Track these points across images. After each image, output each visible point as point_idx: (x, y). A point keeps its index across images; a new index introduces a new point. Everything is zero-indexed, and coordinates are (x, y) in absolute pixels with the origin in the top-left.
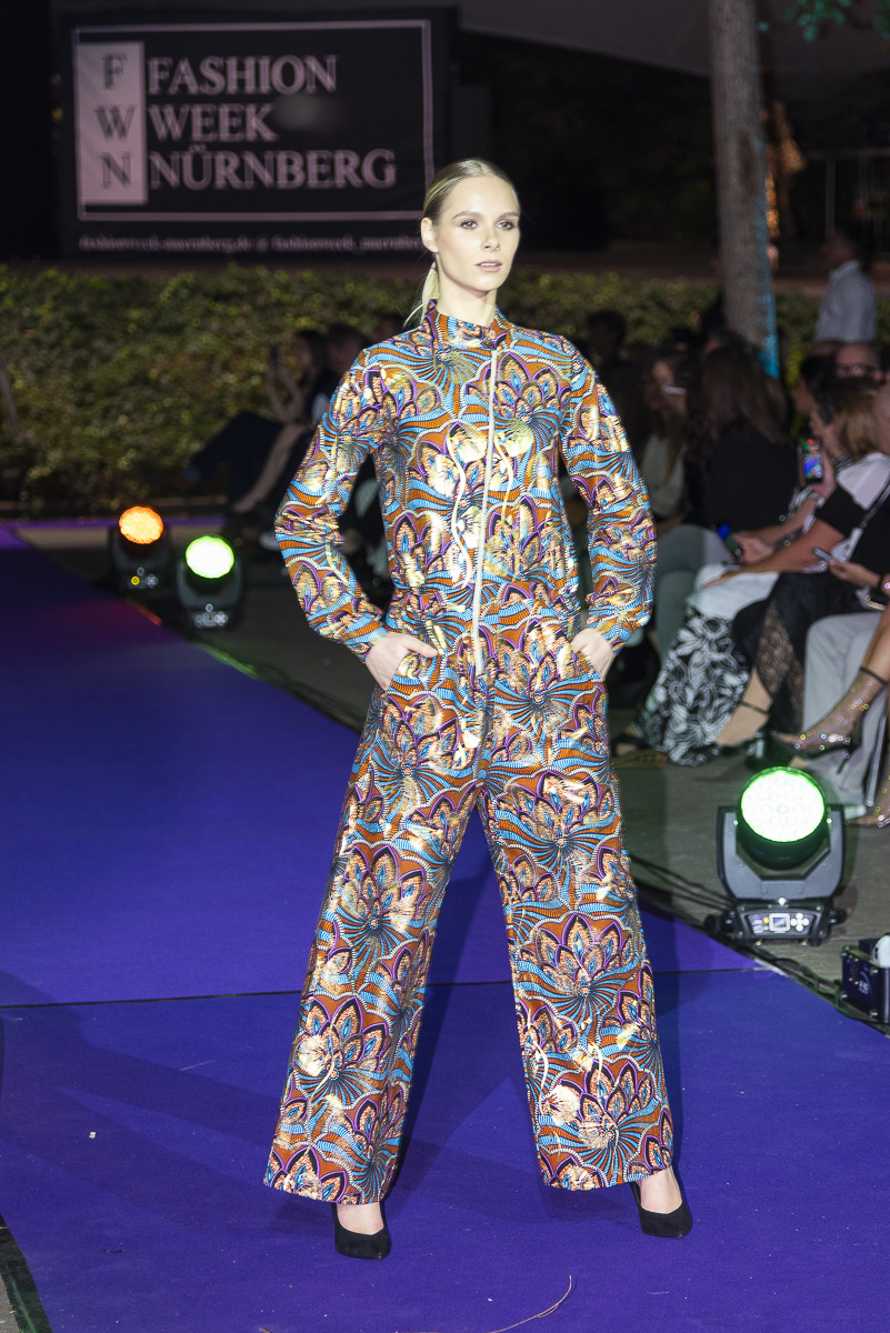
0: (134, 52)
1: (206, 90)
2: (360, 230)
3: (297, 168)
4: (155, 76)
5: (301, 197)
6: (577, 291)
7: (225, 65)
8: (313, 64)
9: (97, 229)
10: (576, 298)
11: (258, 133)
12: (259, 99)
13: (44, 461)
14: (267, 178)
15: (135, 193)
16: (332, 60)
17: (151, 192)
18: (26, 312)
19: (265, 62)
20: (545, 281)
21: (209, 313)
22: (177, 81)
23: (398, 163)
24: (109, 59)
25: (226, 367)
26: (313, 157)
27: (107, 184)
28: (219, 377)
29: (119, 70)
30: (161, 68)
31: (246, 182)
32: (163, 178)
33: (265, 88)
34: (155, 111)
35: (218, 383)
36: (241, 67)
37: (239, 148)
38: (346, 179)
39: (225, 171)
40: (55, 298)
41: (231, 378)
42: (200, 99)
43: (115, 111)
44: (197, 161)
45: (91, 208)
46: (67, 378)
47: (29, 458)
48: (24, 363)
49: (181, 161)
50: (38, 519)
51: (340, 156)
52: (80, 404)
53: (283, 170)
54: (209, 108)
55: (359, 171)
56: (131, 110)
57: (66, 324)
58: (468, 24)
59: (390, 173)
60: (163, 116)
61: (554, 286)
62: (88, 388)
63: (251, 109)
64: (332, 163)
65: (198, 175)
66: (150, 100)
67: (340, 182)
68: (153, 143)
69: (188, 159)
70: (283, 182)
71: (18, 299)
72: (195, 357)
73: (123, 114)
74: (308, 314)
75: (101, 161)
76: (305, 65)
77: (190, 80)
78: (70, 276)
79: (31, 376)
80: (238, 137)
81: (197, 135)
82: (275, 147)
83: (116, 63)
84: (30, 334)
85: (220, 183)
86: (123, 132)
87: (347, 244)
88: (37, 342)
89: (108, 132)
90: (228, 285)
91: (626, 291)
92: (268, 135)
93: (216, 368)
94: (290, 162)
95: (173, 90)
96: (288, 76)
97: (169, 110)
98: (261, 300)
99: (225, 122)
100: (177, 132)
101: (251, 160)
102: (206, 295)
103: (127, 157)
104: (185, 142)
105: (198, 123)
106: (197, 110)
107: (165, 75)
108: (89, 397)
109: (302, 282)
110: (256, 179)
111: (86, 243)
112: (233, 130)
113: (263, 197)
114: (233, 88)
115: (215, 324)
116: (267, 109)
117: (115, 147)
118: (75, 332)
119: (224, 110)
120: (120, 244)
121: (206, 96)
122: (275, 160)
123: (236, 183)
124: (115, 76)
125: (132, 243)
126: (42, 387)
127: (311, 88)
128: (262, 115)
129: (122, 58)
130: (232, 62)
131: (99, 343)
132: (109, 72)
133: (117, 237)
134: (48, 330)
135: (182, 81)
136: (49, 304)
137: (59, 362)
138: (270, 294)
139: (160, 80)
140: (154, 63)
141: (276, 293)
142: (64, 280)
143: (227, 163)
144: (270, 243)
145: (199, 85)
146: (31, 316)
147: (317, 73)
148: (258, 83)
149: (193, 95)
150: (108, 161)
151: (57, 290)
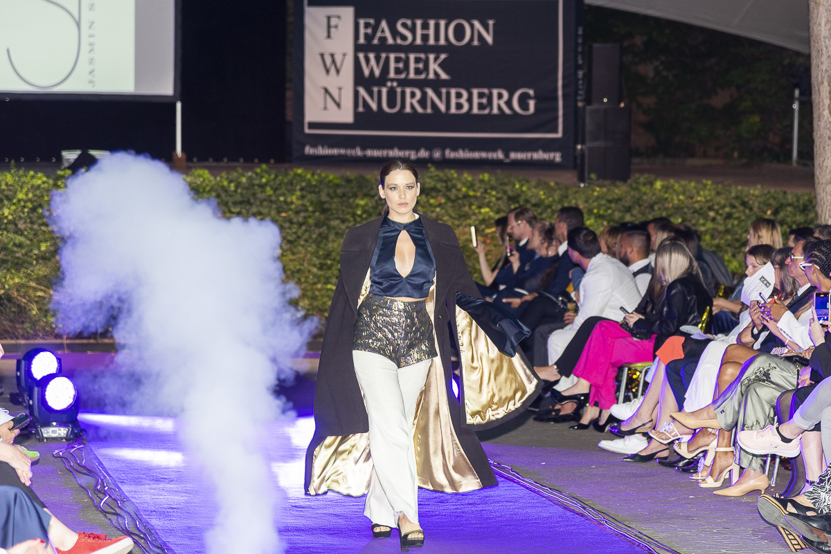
0: (347, 13)
1: (399, 41)
2: (508, 146)
3: (463, 100)
4: (362, 31)
5: (467, 121)
6: (684, 194)
7: (414, 25)
8: (477, 24)
9: (317, 141)
10: (681, 197)
11: (436, 73)
12: (437, 50)
14: (442, 107)
15: (347, 116)
16: (491, 23)
17: (356, 114)
18: (282, 199)
19: (442, 23)
20: (658, 184)
22: (379, 34)
23: (536, 97)
24: (329, 18)
26: (475, 92)
27: (325, 108)
29: (336, 27)
30: (367, 25)
31: (427, 110)
32: (366, 104)
33: (442, 42)
36: (425, 26)
37: (421, 84)
38: (500, 108)
39: (412, 101)
40: (302, 189)
42: (395, 48)
43: (332, 55)
44: (391, 93)
45: (313, 125)
46: (312, 248)
49: (380, 93)
51: (495, 92)
53: (453, 101)
54: (403, 55)
55: (509, 103)
56: (344, 55)
57: (311, 209)
59: (532, 103)
60: (367, 60)
61: (666, 189)
63: (432, 57)
64: (490, 98)
65: (391, 104)
66: (358, 48)
67: (495, 111)
68: (360, 79)
69: (384, 90)
70: (453, 110)
71: (275, 190)
73: (338, 59)
74: (488, 205)
75: (323, 91)
76: (472, 26)
77: (388, 34)
78: (313, 175)
80: (423, 76)
81: (392, 75)
82: (448, 84)
83: (334, 22)
84: (284, 215)
85: (408, 109)
86: (338, 71)
87: (500, 155)
88: (289, 220)
89: (328, 71)
90: (429, 183)
91: (718, 194)
92: (444, 76)
94: (459, 95)
95: (376, 42)
96: (459, 32)
97: (372, 56)
98: (453, 193)
99: (412, 65)
100: (377, 72)
101: (430, 92)
103: (340, 89)
104: (383, 79)
105: (392, 65)
106: (392, 56)
107: (369, 31)
108: (329, 262)
109: (482, 181)
110: (434, 105)
111: (308, 150)
112: (418, 71)
113: (439, 120)
114: (419, 41)
116: (443, 56)
117: (332, 82)
118: (317, 214)
119: (412, 57)
120: (335, 151)
121: (400, 45)
122: (448, 94)
123: (420, 110)
124: (333, 30)
125: (342, 151)
126: (293, 254)
127: (476, 43)
128: (439, 61)
129: (339, 17)
130: (419, 23)
131: (335, 223)
132: (329, 27)
133: (331, 146)
134: (297, 212)
135: (383, 35)
136: (298, 193)
137: (306, 236)
138: (459, 190)
139: (366, 35)
140: (362, 22)
141: (464, 189)
142: (309, 176)
143: (413, 95)
144: (443, 154)
145: (394, 39)
146: (285, 202)
147: (480, 32)
148: (437, 38)
149: (391, 45)
150: (326, 91)
151: (304, 184)
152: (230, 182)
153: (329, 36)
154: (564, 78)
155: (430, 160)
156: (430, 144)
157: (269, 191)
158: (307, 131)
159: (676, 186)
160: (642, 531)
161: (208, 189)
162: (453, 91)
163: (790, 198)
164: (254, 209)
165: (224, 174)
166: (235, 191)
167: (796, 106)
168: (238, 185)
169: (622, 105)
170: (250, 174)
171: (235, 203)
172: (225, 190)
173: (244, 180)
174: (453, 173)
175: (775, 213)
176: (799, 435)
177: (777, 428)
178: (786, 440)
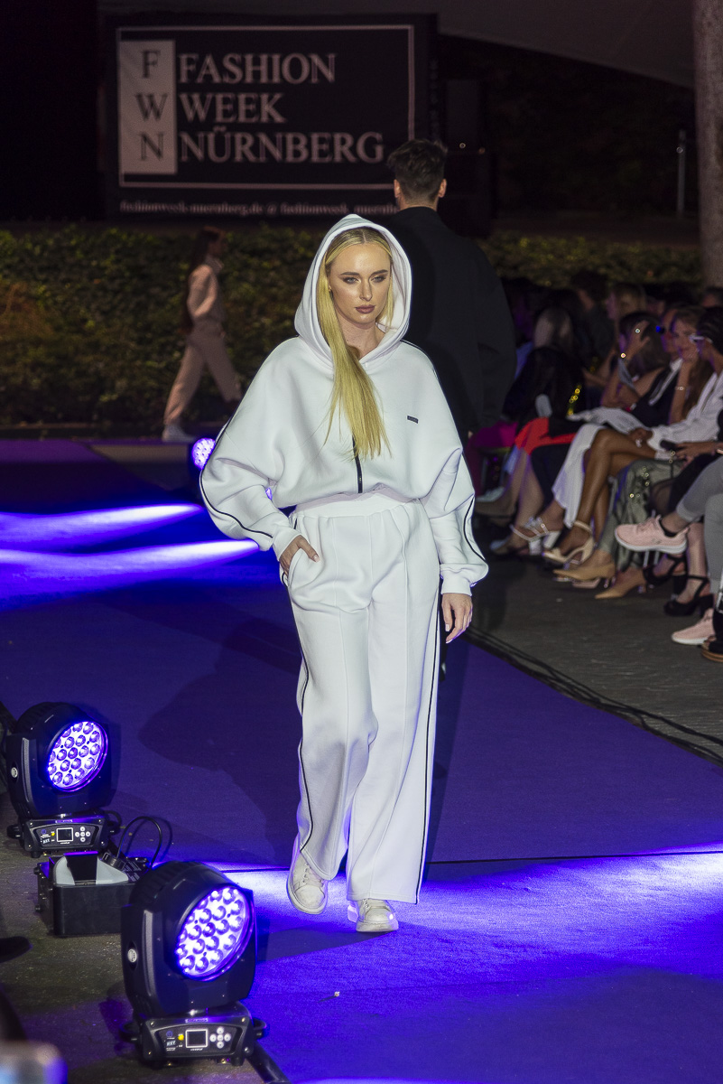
0: (167, 48)
1: (227, 80)
2: (353, 198)
3: (301, 147)
4: (184, 68)
5: (306, 171)
6: (553, 252)
7: (244, 60)
8: (316, 59)
9: (134, 195)
10: (551, 257)
11: (270, 116)
12: (270, 88)
13: (112, 389)
14: (277, 154)
15: (168, 165)
16: (331, 57)
17: (180, 164)
18: (94, 263)
19: (276, 58)
20: (524, 242)
21: (246, 266)
22: (204, 72)
23: (384, 142)
24: (146, 53)
25: (262, 312)
26: (315, 137)
27: (144, 158)
28: (256, 321)
29: (154, 63)
30: (190, 61)
31: (261, 158)
32: (190, 152)
33: (276, 79)
34: (184, 97)
35: (257, 325)
36: (257, 62)
37: (254, 129)
38: (343, 155)
39: (242, 148)
40: (117, 252)
41: (267, 321)
42: (222, 88)
43: (151, 97)
44: (220, 140)
45: (129, 177)
46: (129, 320)
47: (100, 385)
48: (93, 306)
49: (206, 139)
50: (108, 437)
51: (338, 137)
52: (140, 341)
53: (290, 147)
54: (230, 96)
55: (353, 149)
56: (165, 96)
57: (127, 274)
58: (445, 29)
59: (379, 150)
60: (191, 102)
61: (532, 247)
62: (147, 328)
63: (265, 97)
64: (332, 143)
65: (220, 152)
66: (180, 88)
67: (338, 158)
68: (182, 124)
69: (211, 137)
70: (290, 158)
71: (86, 253)
72: (236, 302)
73: (158, 100)
75: (140, 138)
76: (310, 61)
77: (213, 71)
78: (129, 235)
79: (99, 318)
80: (254, 120)
81: (219, 118)
82: (284, 128)
83: (151, 58)
84: (96, 281)
85: (238, 158)
86: (158, 115)
87: (344, 210)
88: (103, 288)
89: (146, 115)
90: (262, 243)
91: (592, 252)
92: (278, 119)
93: (254, 312)
94: (296, 141)
95: (200, 80)
96: (296, 68)
97: (196, 97)
98: (289, 255)
99: (242, 107)
100: (202, 115)
101: (264, 139)
102: (243, 251)
103: (161, 135)
104: (209, 123)
105: (220, 107)
106: (220, 97)
107: (192, 68)
108: (149, 335)
110: (268, 154)
111: (125, 206)
112: (249, 114)
113: (275, 170)
114: (249, 79)
115: (252, 276)
116: (277, 96)
117: (151, 127)
118: (135, 281)
119: (242, 97)
120: (155, 207)
121: (228, 85)
122: (284, 140)
123: (252, 158)
124: (151, 68)
125: (164, 207)
126: (109, 326)
127: (314, 80)
128: (273, 102)
129: (157, 52)
130: (249, 58)
131: (155, 290)
132: (146, 64)
133: (151, 201)
134: (112, 279)
135: (207, 73)
136: (113, 257)
137: (122, 306)
138: (296, 251)
139: (189, 71)
140: (184, 57)
141: (302, 250)
142: (124, 237)
143: (244, 141)
144: (279, 209)
145: (221, 76)
146: (98, 267)
147: (320, 67)
148: (270, 75)
149: (216, 84)
150: (145, 138)
151: (119, 246)
152: (35, 245)
153: (146, 75)
154: (416, 120)
155: (263, 217)
156: (264, 198)
157: (79, 254)
158: (123, 184)
159: (545, 244)
160: (504, 640)
161: (9, 253)
162: (290, 137)
163: (674, 257)
164: (63, 276)
165: (28, 236)
166: (41, 255)
167: (681, 150)
168: (44, 248)
169: (482, 151)
170: (57, 235)
171: (41, 270)
172: (30, 253)
173: (51, 242)
174: (290, 233)
175: (657, 274)
176: (684, 528)
177: (660, 522)
178: (670, 534)
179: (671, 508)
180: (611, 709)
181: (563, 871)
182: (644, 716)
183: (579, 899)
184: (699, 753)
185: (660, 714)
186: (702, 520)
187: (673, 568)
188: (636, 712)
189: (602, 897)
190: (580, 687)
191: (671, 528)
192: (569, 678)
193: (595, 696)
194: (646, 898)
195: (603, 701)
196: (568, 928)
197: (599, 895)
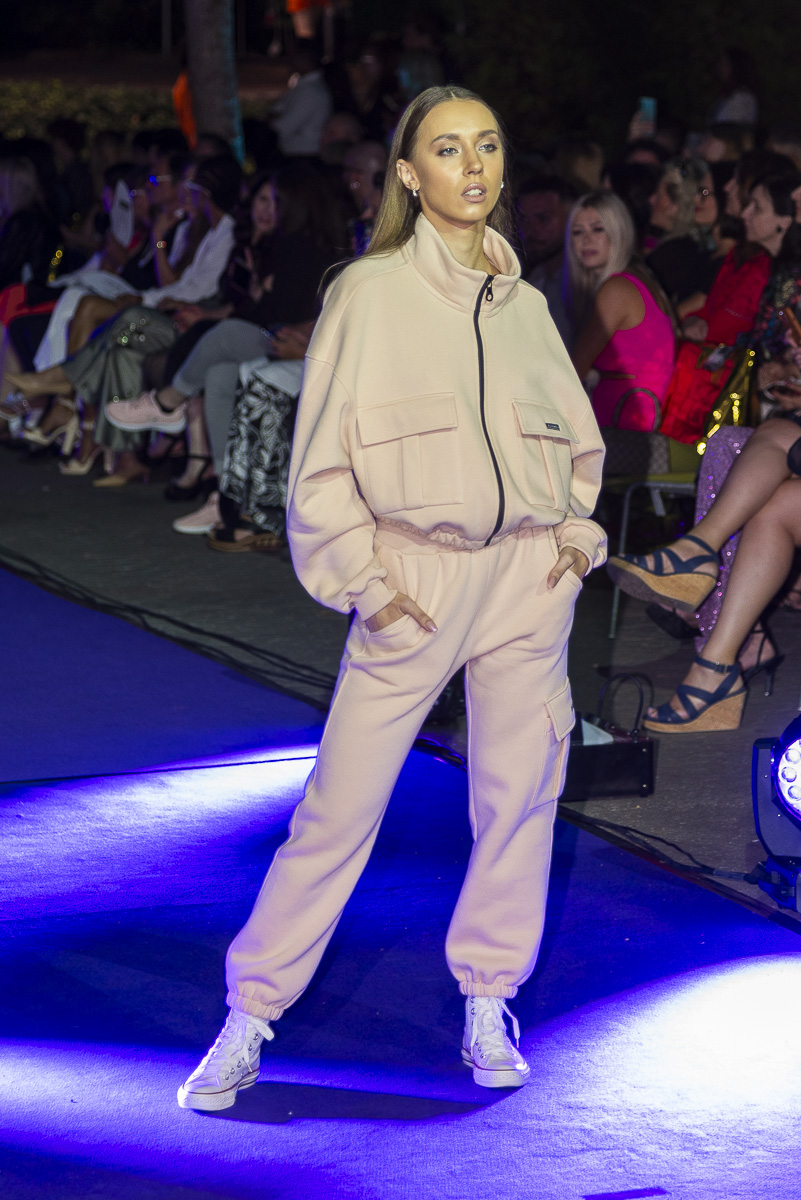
91: (69, 96)
163: (160, 100)
175: (144, 118)
176: (181, 402)
177: (157, 398)
178: (167, 410)
179: (167, 381)
180: (109, 609)
181: (60, 793)
182: (146, 616)
183: (78, 825)
184: (206, 654)
185: (163, 612)
186: (202, 393)
187: (170, 449)
188: (136, 611)
189: (104, 821)
190: (73, 586)
191: (167, 403)
192: (58, 575)
193: (88, 595)
194: (154, 821)
195: (99, 600)
196: (67, 858)
197: (100, 819)
